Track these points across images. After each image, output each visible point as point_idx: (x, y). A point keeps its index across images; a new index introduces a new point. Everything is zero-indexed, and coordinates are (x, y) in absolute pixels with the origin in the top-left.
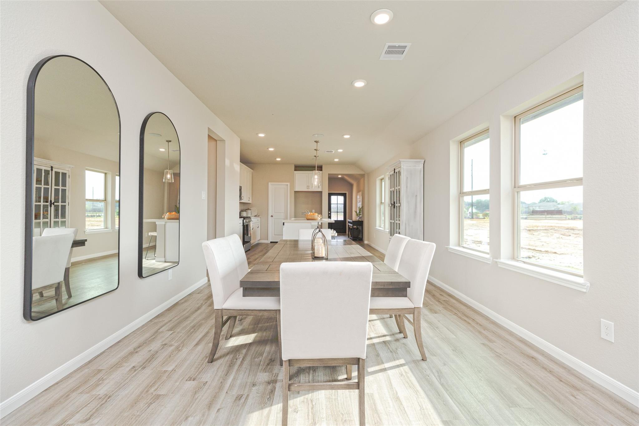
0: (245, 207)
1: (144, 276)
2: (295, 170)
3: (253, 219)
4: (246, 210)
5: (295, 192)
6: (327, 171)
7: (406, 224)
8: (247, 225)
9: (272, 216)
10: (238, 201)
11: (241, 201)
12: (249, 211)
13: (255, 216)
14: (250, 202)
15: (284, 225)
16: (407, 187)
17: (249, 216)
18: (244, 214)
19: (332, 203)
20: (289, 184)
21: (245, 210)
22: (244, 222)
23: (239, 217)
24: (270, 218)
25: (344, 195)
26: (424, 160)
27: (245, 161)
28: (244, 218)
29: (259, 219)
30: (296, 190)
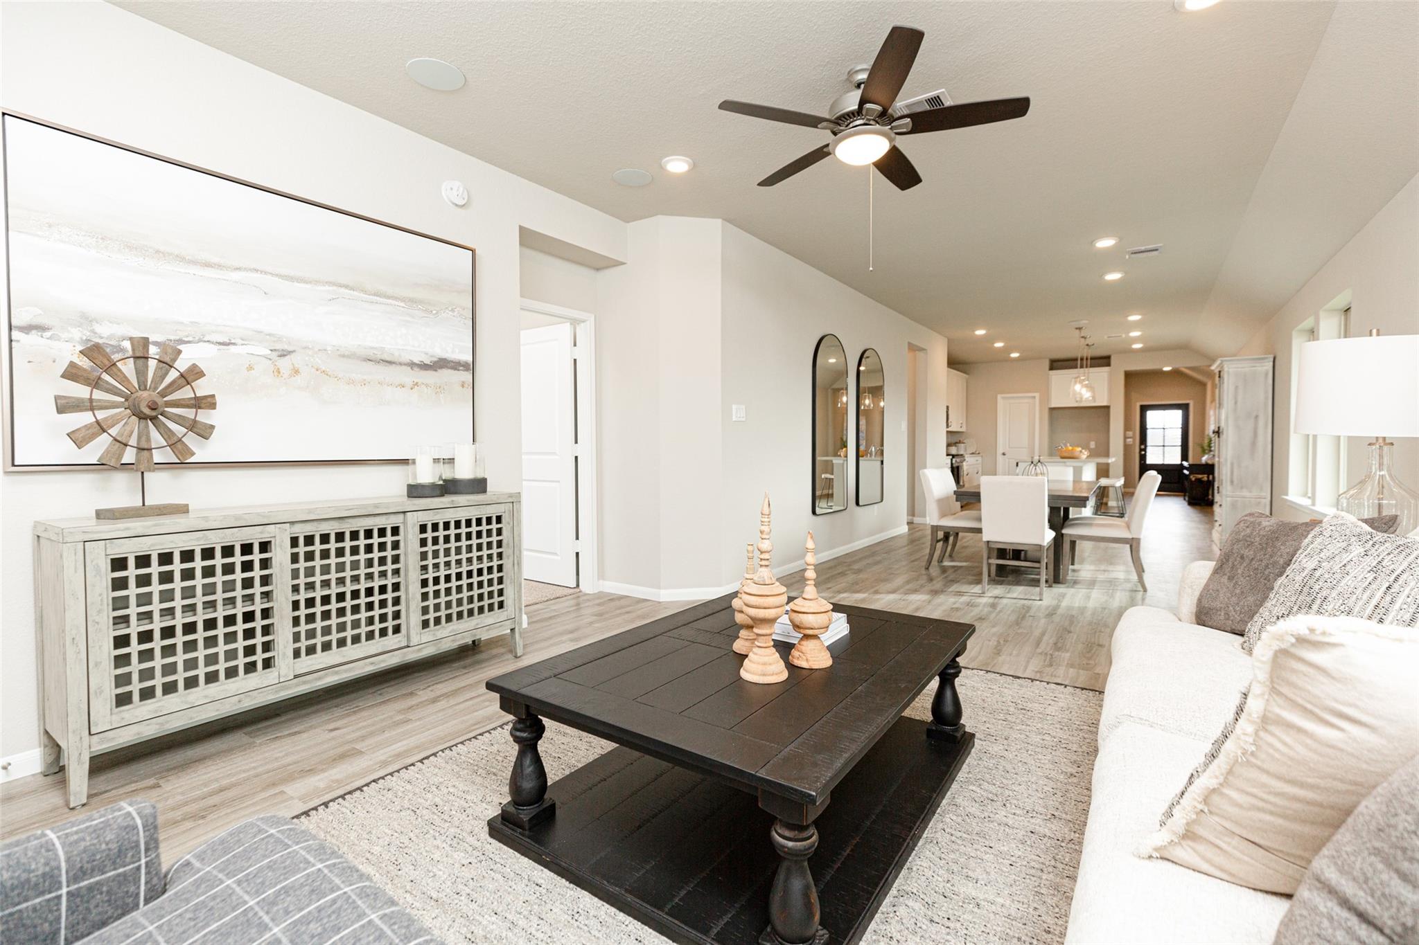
0: (954, 439)
1: (861, 504)
2: (1051, 368)
3: (968, 457)
4: (957, 443)
5: (1052, 409)
6: (1120, 366)
7: (1232, 464)
8: (958, 467)
9: (1004, 454)
10: (945, 430)
11: (949, 429)
12: (962, 445)
13: (973, 453)
14: (963, 429)
15: (1017, 465)
16: (1236, 403)
17: (961, 453)
18: (953, 450)
19: (1148, 426)
20: (1037, 395)
21: (955, 444)
22: (954, 462)
23: (945, 454)
24: (1000, 458)
25: (1185, 408)
26: (1272, 356)
27: (954, 363)
28: (953, 456)
29: (979, 459)
30: (1053, 406)
